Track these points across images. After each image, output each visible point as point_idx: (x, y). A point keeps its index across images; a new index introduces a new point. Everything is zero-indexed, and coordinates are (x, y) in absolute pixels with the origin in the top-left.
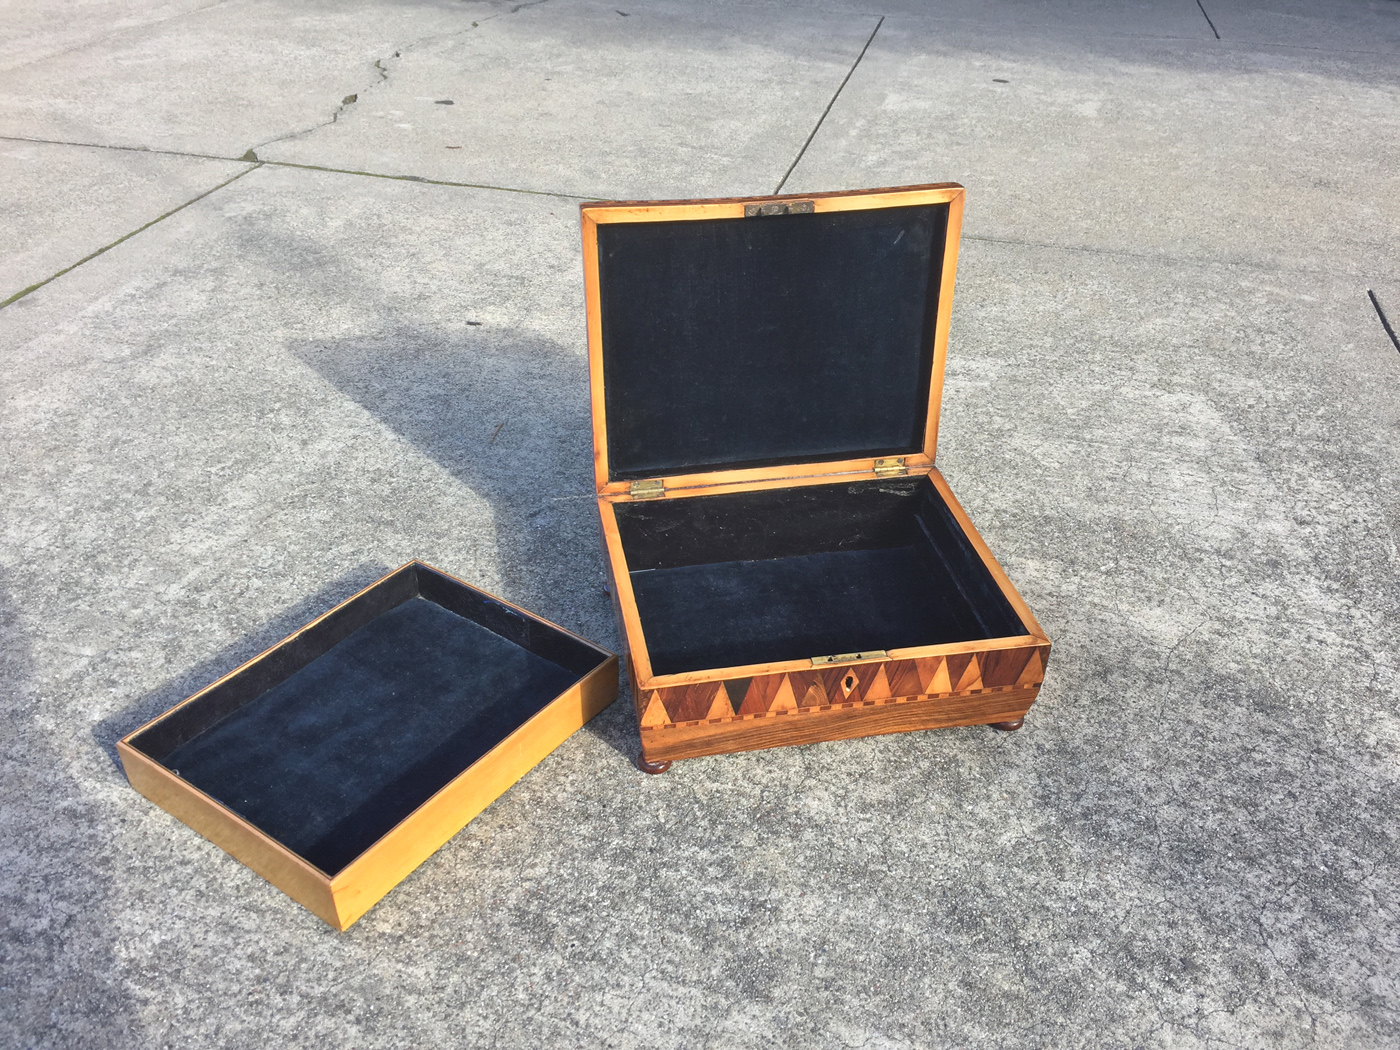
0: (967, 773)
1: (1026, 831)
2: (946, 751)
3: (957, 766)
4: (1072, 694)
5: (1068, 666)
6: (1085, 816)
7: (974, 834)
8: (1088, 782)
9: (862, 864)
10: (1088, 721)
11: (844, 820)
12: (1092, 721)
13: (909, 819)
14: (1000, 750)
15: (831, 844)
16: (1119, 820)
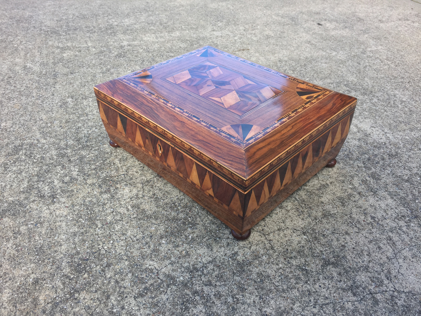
0: (188, 232)
1: (163, 270)
2: (198, 219)
3: (191, 227)
4: (294, 254)
5: (317, 245)
6: (196, 293)
7: (146, 250)
8: (225, 285)
9: (98, 218)
10: (278, 269)
11: (122, 203)
12: (281, 271)
13: (139, 223)
14: (218, 239)
15: (104, 204)
16: (204, 311)
